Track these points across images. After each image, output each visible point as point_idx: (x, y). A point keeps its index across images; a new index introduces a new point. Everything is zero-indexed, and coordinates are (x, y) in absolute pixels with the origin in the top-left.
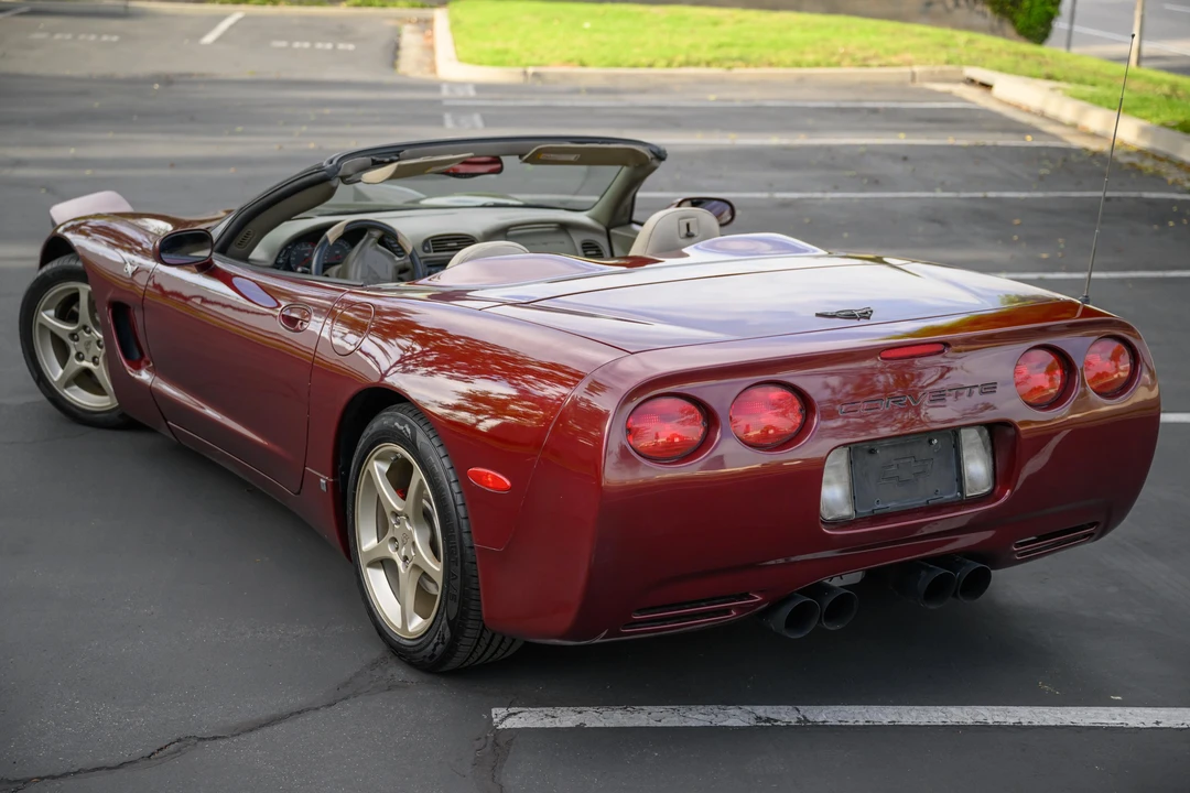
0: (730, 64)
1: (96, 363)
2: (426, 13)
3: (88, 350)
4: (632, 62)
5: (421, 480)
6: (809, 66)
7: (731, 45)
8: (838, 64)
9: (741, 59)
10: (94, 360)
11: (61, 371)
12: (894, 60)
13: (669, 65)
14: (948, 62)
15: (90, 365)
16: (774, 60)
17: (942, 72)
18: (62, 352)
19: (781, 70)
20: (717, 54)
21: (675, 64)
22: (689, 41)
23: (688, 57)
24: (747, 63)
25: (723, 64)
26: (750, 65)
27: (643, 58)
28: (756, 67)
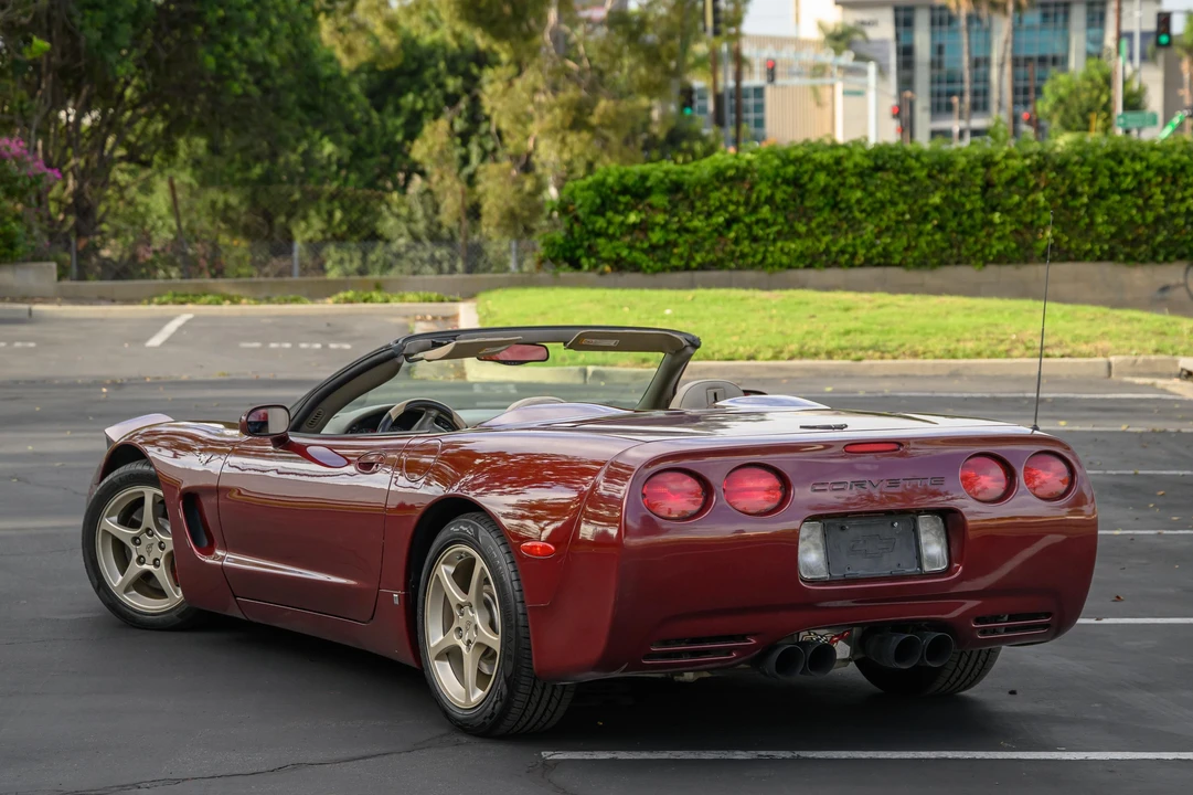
0: (860, 354)
1: (157, 566)
3: (149, 552)
4: (726, 352)
5: (482, 568)
6: (967, 356)
7: (862, 332)
8: (1008, 353)
9: (874, 348)
10: (156, 563)
11: (121, 578)
12: (1084, 348)
13: (775, 357)
14: (1157, 351)
15: (152, 568)
16: (920, 349)
17: (1147, 363)
18: (122, 555)
19: (930, 361)
20: (843, 342)
21: (786, 355)
22: (806, 327)
23: (802, 347)
24: (883, 352)
25: (848, 354)
26: (887, 355)
27: (741, 349)
28: (895, 358)
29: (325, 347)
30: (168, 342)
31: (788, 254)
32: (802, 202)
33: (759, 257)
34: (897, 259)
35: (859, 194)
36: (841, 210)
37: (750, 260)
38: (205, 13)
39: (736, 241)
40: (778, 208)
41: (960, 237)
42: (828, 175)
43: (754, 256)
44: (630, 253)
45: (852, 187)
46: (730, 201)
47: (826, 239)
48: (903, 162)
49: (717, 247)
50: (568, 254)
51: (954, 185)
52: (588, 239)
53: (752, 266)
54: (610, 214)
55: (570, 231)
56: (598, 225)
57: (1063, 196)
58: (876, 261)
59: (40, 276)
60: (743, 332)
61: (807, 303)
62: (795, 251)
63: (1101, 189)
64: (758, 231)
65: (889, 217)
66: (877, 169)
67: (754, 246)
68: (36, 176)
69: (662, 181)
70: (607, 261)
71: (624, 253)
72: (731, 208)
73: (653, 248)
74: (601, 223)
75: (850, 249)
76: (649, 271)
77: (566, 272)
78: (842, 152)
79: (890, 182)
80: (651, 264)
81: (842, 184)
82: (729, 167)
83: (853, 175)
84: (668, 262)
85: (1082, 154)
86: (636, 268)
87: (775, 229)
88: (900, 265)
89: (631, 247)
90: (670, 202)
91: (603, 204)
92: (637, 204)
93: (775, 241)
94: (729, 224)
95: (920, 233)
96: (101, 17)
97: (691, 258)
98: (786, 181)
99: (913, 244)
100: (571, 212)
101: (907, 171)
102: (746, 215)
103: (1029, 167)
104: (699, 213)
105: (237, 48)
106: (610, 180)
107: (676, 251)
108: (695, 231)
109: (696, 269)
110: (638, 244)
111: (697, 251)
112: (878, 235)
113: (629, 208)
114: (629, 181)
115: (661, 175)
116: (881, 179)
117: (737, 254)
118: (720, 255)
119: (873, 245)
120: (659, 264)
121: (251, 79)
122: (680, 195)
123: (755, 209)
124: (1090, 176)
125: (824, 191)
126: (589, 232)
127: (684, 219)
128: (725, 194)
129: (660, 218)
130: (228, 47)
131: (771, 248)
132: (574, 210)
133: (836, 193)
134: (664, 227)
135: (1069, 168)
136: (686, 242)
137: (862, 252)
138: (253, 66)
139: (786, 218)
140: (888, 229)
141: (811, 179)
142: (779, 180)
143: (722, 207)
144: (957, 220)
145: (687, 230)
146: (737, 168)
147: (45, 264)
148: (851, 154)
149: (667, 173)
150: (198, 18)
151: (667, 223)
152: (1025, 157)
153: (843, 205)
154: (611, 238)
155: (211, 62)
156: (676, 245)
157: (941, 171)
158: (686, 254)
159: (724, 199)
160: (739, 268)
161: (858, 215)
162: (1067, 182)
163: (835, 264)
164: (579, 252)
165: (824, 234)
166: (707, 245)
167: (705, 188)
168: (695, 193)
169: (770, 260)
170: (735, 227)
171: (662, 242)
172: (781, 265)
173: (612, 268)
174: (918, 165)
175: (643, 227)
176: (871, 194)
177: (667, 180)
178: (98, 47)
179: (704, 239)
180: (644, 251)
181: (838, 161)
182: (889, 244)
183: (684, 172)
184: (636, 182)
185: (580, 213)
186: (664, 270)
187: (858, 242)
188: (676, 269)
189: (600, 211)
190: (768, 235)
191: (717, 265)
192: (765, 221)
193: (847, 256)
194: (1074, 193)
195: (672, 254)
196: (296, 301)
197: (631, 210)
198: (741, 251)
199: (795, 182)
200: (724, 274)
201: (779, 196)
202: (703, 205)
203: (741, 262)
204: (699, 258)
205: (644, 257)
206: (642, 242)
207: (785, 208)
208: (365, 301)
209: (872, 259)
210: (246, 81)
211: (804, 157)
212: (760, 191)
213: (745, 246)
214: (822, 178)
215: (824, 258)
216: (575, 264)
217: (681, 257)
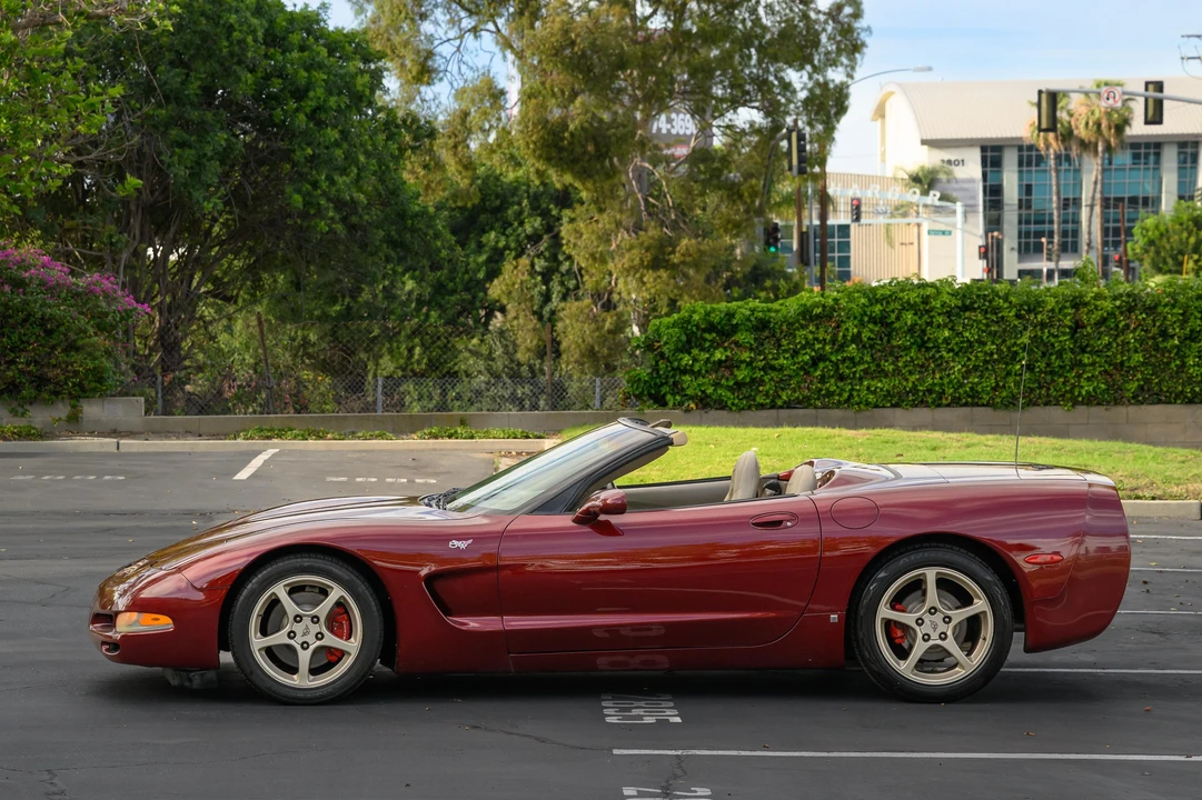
2: (533, 444)
12: (1175, 490)
29: (411, 481)
30: (253, 476)
31: (874, 393)
32: (889, 341)
33: (846, 395)
34: (986, 398)
35: (947, 334)
36: (928, 349)
37: (836, 399)
38: (294, 151)
39: (823, 379)
40: (864, 346)
41: (1049, 378)
42: (915, 314)
43: (840, 395)
44: (715, 390)
45: (939, 326)
46: (816, 339)
47: (913, 378)
48: (990, 302)
49: (803, 385)
50: (653, 391)
51: (1043, 325)
52: (673, 376)
53: (838, 405)
54: (695, 351)
55: (656, 369)
56: (684, 363)
57: (1154, 338)
58: (964, 401)
59: (127, 410)
61: (894, 442)
62: (881, 390)
63: (1191, 331)
64: (843, 369)
65: (976, 357)
66: (965, 308)
67: (840, 384)
68: (126, 311)
69: (748, 320)
70: (692, 398)
71: (710, 390)
72: (817, 346)
73: (739, 385)
74: (686, 360)
75: (937, 389)
76: (734, 408)
78: (929, 291)
79: (979, 322)
80: (736, 401)
81: (930, 324)
82: (816, 305)
83: (939, 314)
84: (754, 400)
85: (1173, 295)
86: (722, 405)
87: (862, 367)
88: (987, 405)
89: (717, 385)
90: (755, 339)
91: (689, 341)
92: (724, 342)
93: (861, 379)
94: (815, 362)
95: (1009, 374)
96: (190, 153)
97: (777, 396)
98: (873, 320)
99: (1001, 384)
100: (656, 350)
101: (996, 310)
102: (831, 353)
103: (1118, 307)
104: (785, 351)
105: (324, 185)
106: (696, 317)
107: (761, 388)
108: (781, 369)
109: (781, 407)
110: (723, 382)
111: (783, 389)
112: (967, 374)
113: (715, 345)
114: (715, 318)
115: (748, 313)
116: (969, 318)
117: (823, 392)
118: (806, 393)
119: (962, 385)
120: (745, 402)
121: (337, 217)
122: (766, 333)
123: (842, 347)
124: (1181, 318)
125: (911, 330)
126: (673, 369)
127: (770, 357)
128: (811, 332)
129: (746, 356)
130: (315, 185)
131: (858, 387)
132: (659, 347)
133: (924, 332)
134: (749, 364)
135: (1160, 309)
136: (772, 379)
137: (949, 391)
138: (339, 204)
139: (872, 356)
140: (976, 368)
141: (898, 318)
142: (866, 319)
143: (808, 344)
144: (1045, 360)
145: (773, 368)
146: (824, 306)
147: (133, 399)
148: (939, 293)
149: (753, 311)
150: (287, 155)
151: (752, 360)
152: (1115, 298)
153: (931, 345)
154: (697, 374)
155: (298, 200)
156: (762, 382)
157: (1029, 311)
158: (772, 392)
159: (811, 337)
160: (825, 407)
161: (944, 353)
162: (1158, 324)
163: (923, 403)
164: (665, 389)
165: (911, 373)
166: (793, 383)
167: (791, 326)
168: (782, 332)
169: (856, 399)
170: (821, 365)
171: (748, 380)
172: (867, 404)
173: (697, 405)
174: (1006, 305)
175: (729, 365)
176: (959, 334)
177: (753, 319)
178: (185, 185)
179: (790, 377)
180: (730, 389)
181: (926, 300)
182: (977, 384)
183: (769, 310)
184: (722, 319)
185: (665, 349)
186: (749, 408)
187: (946, 380)
188: (762, 406)
189: (685, 347)
190: (854, 373)
191: (803, 403)
192: (852, 359)
193: (934, 396)
194: (1164, 334)
195: (758, 392)
196: (381, 436)
197: (716, 348)
198: (827, 389)
199: (882, 320)
200: (811, 411)
201: (866, 334)
202: (789, 344)
203: (827, 400)
204: (784, 396)
205: (729, 394)
206: (727, 379)
207: (872, 347)
208: (450, 437)
209: (959, 399)
210: (332, 219)
211: (890, 296)
212: (847, 329)
213: (832, 385)
214: (909, 317)
215: (911, 397)
216: (661, 402)
217: (767, 395)
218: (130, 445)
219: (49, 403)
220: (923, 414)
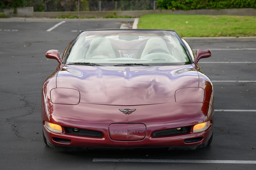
0: (238, 35)
2: (131, 20)
4: (201, 34)
7: (239, 28)
9: (243, 33)
13: (214, 36)
20: (234, 32)
21: (217, 35)
22: (224, 27)
23: (222, 33)
24: (245, 35)
25: (235, 35)
26: (246, 35)
27: (205, 34)
28: (249, 36)
30: (53, 30)
31: (222, 5)
33: (215, 6)
34: (252, 6)
37: (212, 6)
43: (213, 5)
44: (180, 5)
49: (204, 3)
50: (164, 5)
52: (170, 1)
53: (213, 8)
58: (246, 6)
59: (29, 11)
60: (206, 29)
61: (225, 19)
62: (224, 4)
67: (213, 3)
70: (174, 7)
71: (179, 5)
73: (187, 3)
75: (239, 3)
77: (164, 10)
80: (186, 8)
84: (191, 7)
86: (182, 9)
89: (181, 3)
93: (219, 1)
97: (196, 6)
107: (193, 4)
109: (198, 9)
110: (183, 3)
111: (198, 4)
117: (209, 5)
118: (204, 5)
119: (246, 2)
120: (188, 8)
131: (218, 3)
136: (195, 2)
137: (242, 4)
147: (30, 8)
156: (192, 2)
158: (195, 5)
160: (209, 9)
163: (235, 7)
164: (167, 5)
166: (201, 2)
169: (217, 6)
171: (189, 2)
172: (220, 8)
173: (176, 9)
180: (184, 4)
182: (250, 2)
186: (189, 9)
187: (241, 1)
188: (192, 9)
191: (204, 8)
193: (238, 5)
195: (191, 5)
196: (93, 17)
203: (210, 7)
204: (199, 6)
205: (184, 6)
206: (184, 2)
208: (111, 18)
213: (211, 3)
215: (232, 6)
216: (166, 8)
217: (194, 6)
218: (29, 20)
219: (9, 8)
220: (235, 10)
